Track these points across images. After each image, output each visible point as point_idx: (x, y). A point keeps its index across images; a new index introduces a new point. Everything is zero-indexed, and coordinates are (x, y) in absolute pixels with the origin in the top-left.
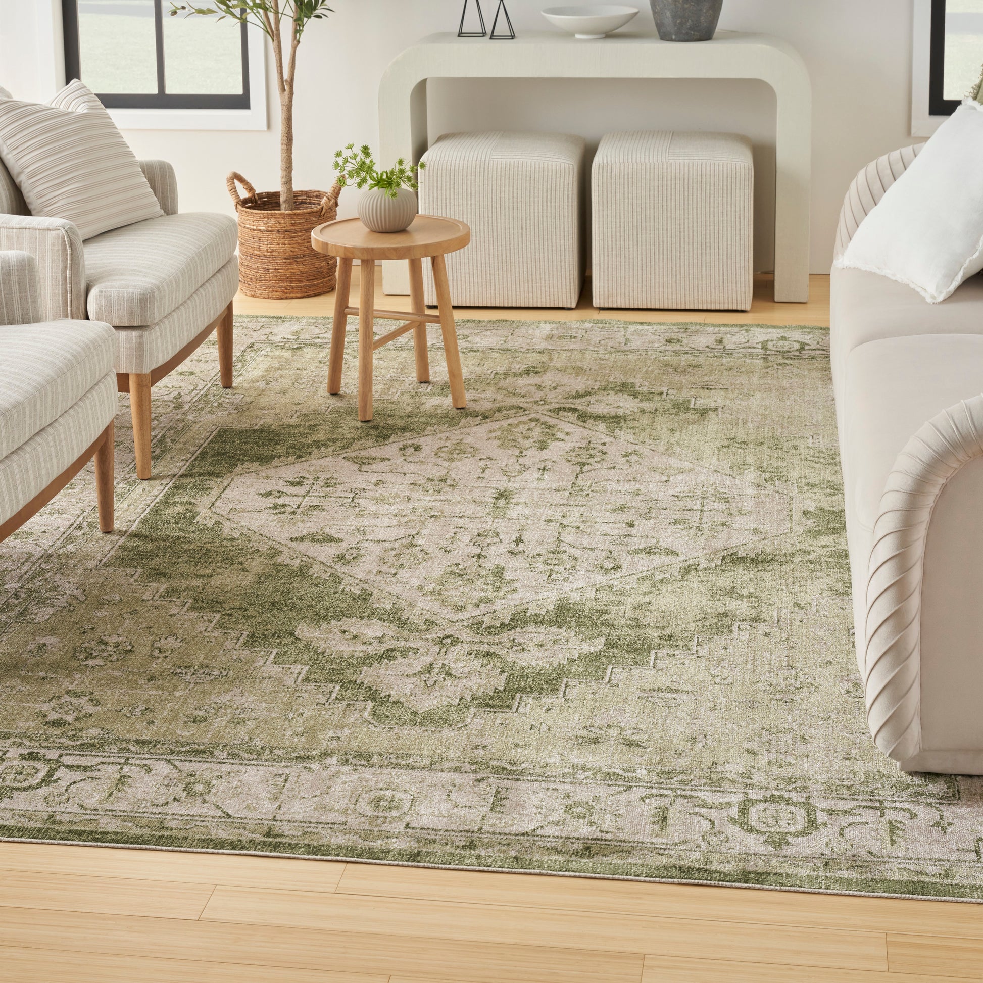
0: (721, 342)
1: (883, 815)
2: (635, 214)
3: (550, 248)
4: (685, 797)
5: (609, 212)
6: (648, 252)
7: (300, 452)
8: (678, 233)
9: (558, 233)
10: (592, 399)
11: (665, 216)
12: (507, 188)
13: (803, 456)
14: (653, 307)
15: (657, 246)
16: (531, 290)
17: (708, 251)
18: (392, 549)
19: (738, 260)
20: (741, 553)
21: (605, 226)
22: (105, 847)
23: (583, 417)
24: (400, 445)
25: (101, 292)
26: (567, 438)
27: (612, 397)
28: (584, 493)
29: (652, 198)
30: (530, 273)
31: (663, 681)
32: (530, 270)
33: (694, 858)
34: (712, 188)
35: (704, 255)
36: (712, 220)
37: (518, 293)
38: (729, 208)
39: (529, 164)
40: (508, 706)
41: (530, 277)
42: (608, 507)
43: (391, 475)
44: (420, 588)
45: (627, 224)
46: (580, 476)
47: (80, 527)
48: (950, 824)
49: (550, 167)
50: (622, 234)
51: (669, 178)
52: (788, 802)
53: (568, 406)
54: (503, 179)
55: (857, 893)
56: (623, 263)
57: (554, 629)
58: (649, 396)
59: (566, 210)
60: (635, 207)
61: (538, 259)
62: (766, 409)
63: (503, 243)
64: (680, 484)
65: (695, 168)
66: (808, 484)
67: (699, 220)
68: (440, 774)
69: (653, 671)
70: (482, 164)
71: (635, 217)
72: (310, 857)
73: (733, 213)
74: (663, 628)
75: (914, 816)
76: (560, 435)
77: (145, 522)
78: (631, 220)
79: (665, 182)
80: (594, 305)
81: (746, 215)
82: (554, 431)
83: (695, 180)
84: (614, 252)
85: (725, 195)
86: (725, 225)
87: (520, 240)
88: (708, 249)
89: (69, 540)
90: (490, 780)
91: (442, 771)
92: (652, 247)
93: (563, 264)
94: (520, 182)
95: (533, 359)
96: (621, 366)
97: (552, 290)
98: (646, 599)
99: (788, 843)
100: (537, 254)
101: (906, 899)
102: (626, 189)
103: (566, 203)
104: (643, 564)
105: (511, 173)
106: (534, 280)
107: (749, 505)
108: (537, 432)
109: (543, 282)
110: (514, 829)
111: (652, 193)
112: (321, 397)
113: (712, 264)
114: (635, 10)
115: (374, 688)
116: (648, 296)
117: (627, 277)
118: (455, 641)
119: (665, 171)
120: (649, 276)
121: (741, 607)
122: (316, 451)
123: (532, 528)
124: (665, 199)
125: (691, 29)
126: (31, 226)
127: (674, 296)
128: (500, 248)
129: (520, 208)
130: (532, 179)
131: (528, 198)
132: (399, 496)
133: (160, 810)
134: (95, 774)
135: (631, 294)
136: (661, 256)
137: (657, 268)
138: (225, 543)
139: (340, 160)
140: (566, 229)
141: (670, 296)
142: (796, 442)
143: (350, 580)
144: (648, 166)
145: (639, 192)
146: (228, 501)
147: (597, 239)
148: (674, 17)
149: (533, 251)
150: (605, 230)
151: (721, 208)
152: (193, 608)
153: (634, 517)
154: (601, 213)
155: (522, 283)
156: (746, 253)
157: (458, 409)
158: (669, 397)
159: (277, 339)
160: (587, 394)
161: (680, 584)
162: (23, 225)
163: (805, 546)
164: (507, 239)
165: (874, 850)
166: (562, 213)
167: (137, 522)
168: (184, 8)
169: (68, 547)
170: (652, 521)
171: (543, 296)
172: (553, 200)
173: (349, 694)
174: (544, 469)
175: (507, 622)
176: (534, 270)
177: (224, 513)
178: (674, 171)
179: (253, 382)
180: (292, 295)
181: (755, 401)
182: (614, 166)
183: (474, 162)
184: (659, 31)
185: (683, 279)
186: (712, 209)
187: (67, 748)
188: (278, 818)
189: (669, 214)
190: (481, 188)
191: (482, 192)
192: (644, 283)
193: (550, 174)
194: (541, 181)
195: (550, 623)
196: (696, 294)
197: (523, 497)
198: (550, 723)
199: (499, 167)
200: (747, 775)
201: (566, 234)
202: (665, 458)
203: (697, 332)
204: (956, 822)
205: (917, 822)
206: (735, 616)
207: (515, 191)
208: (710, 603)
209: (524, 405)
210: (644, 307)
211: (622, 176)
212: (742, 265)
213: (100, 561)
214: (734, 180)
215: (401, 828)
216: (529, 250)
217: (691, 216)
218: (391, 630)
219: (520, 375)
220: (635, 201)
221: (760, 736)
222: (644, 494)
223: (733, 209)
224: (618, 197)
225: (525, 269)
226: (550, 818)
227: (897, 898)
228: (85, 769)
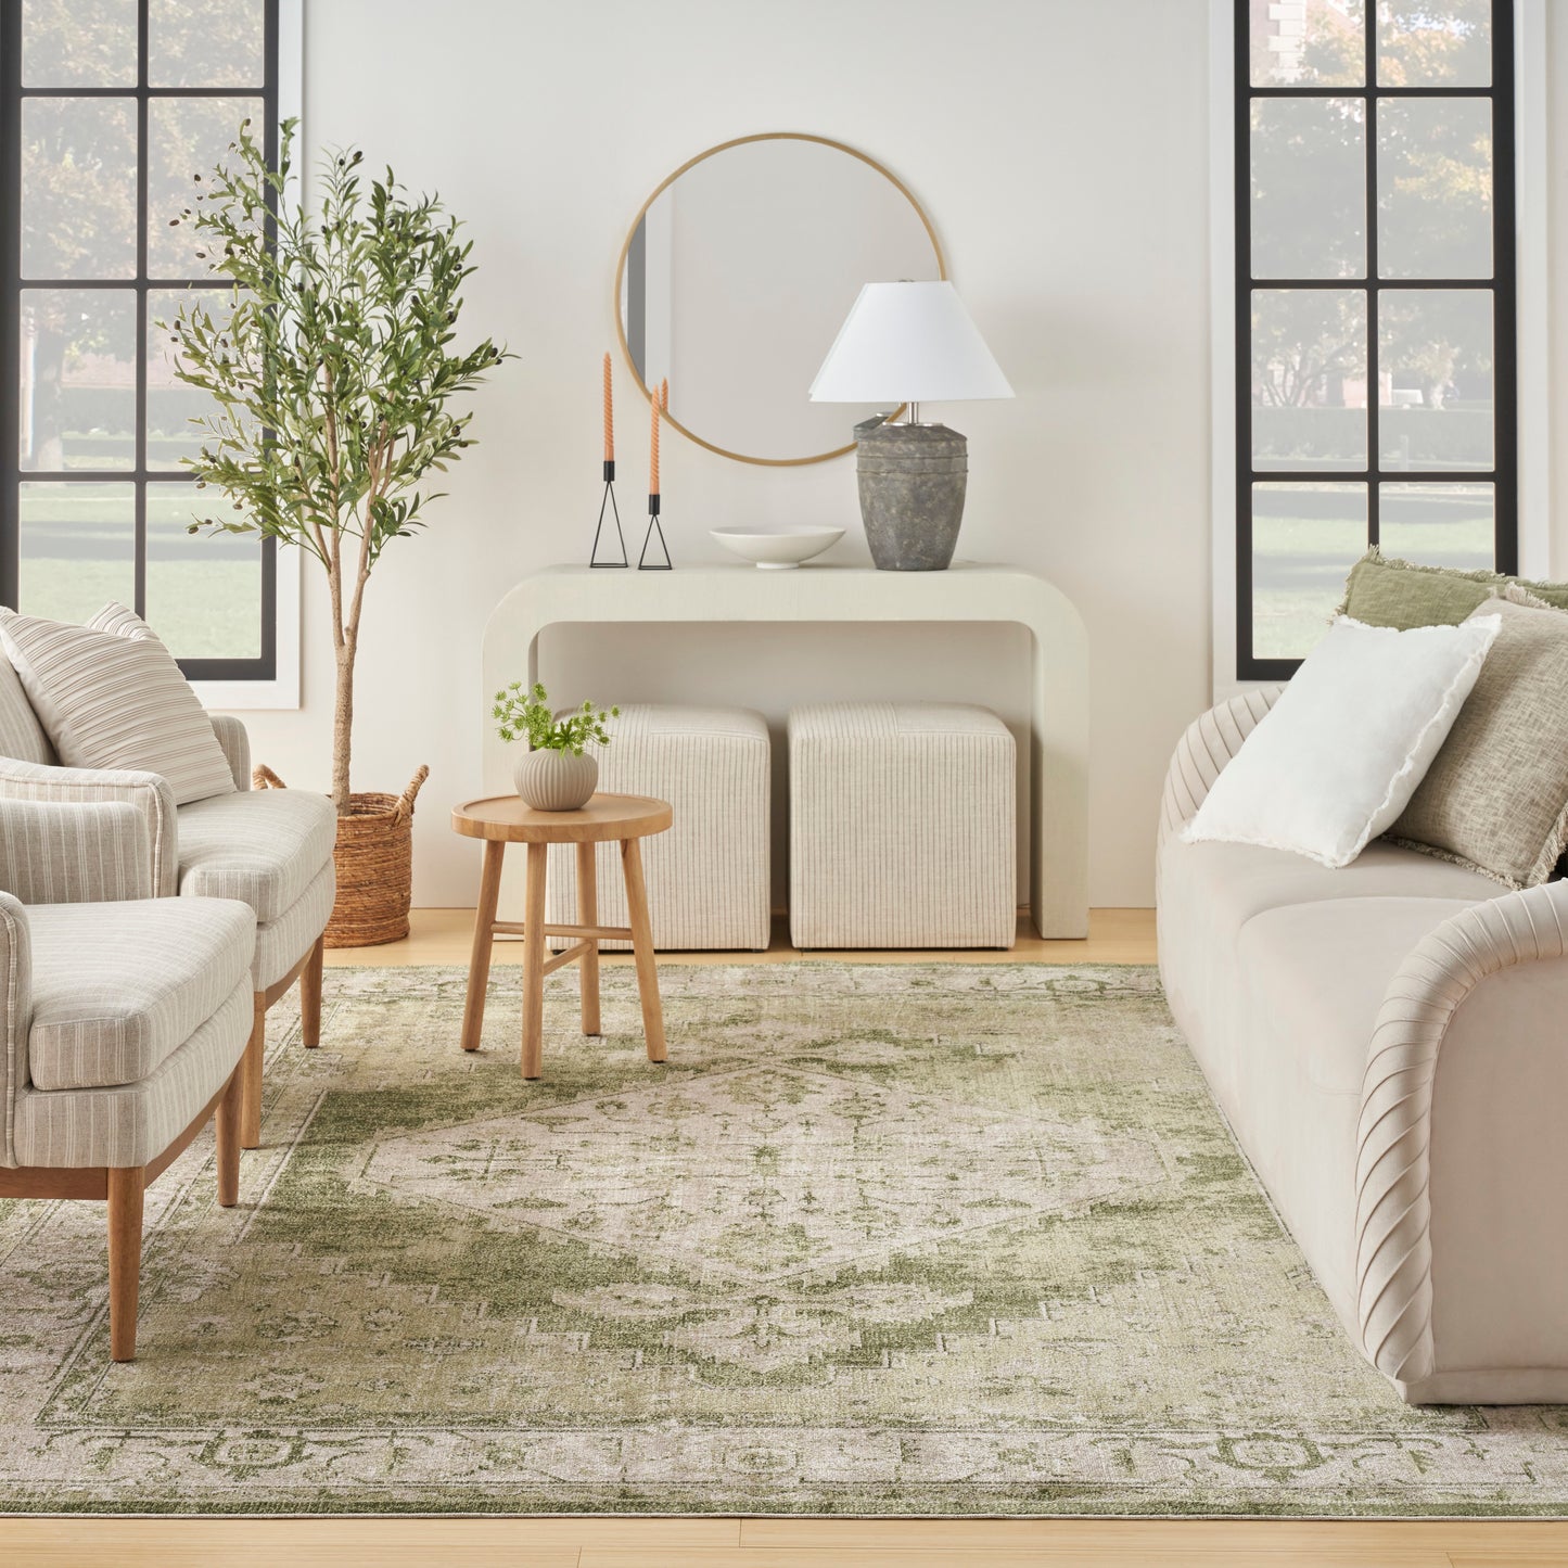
0: (988, 983)
1: (1400, 1447)
2: (853, 810)
3: (733, 863)
4: (1145, 1439)
5: (817, 808)
6: (871, 865)
7: (460, 1114)
8: (913, 838)
9: (744, 841)
10: (839, 1048)
11: (895, 814)
12: (672, 776)
13: (1151, 1101)
14: (878, 946)
15: (883, 857)
16: (704, 923)
17: (955, 863)
18: (641, 1212)
19: (997, 875)
20: (1113, 1202)
21: (811, 828)
22: (413, 1518)
23: (836, 1068)
24: (595, 1102)
25: (204, 874)
26: (821, 1090)
27: (864, 1046)
28: (875, 1147)
29: (876, 787)
30: (704, 899)
31: (1067, 1331)
32: (704, 894)
33: (1183, 1494)
34: (960, 772)
35: (949, 869)
36: (960, 817)
37: (687, 929)
38: (984, 801)
39: (704, 740)
40: (876, 1363)
41: (704, 904)
42: (914, 1160)
43: (598, 1135)
44: (700, 1251)
45: (841, 826)
46: (860, 1129)
47: (186, 1202)
48: (1485, 1451)
49: (734, 745)
50: (835, 839)
51: (901, 759)
52: (1277, 1438)
53: (808, 1056)
54: (667, 762)
55: (1397, 1518)
56: (836, 883)
57: (900, 1285)
58: (914, 1043)
59: (756, 806)
60: (853, 800)
61: (715, 879)
62: (1081, 1053)
63: (667, 857)
64: (999, 1134)
65: (936, 743)
66: (1171, 1130)
67: (942, 818)
68: (820, 1430)
69: (1050, 1322)
70: (638, 742)
71: (853, 815)
72: (691, 1514)
73: (990, 808)
74: (1044, 1279)
75: (1438, 1446)
76: (810, 1087)
77: (277, 1193)
78: (847, 819)
79: (894, 765)
80: (795, 945)
81: (1008, 810)
82: (802, 1083)
83: (936, 762)
84: (824, 865)
85: (978, 782)
86: (978, 825)
87: (690, 851)
88: (955, 859)
89: (176, 1216)
90: (889, 1433)
91: (821, 1427)
92: (877, 858)
93: (751, 885)
94: (691, 767)
95: (735, 1007)
96: (862, 1013)
97: (735, 923)
98: (1007, 1252)
99: (1292, 1476)
100: (715, 871)
101: (1459, 1521)
102: (840, 776)
103: (756, 797)
104: (988, 1217)
105: (679, 754)
106: (710, 909)
107: (1101, 1154)
108: (778, 1084)
109: (722, 912)
110: (942, 1477)
111: (876, 780)
112: (453, 1053)
113: (961, 880)
114: (842, 530)
115: (689, 1351)
116: (872, 929)
117: (842, 902)
118: (773, 1302)
119: (895, 748)
120: (872, 900)
121: (1139, 1256)
122: (478, 1112)
123: (821, 1184)
124: (894, 788)
125: (922, 552)
126: (106, 782)
127: (908, 929)
128: (661, 863)
129: (690, 805)
130: (709, 762)
131: (702, 791)
132: (621, 1157)
133: (467, 1479)
134: (359, 1448)
135: (848, 927)
136: (889, 872)
137: (884, 889)
138: (403, 1212)
139: (503, 705)
140: (756, 834)
141: (902, 929)
142: (1138, 1088)
143: (600, 1245)
144: (871, 743)
145: (858, 779)
146: (384, 1169)
147: (799, 847)
148: (900, 535)
149: (709, 867)
150: (811, 834)
151: (972, 800)
152: (398, 1280)
153: (954, 1170)
154: (805, 810)
155: (692, 914)
156: (1008, 865)
157: (655, 1062)
158: (942, 1044)
159: (355, 992)
160: (827, 1043)
161: (1046, 1236)
162: (95, 780)
163: (1195, 1191)
164: (672, 851)
165: (1400, 1477)
166: (749, 811)
167: (266, 1194)
168: (209, 522)
169: (181, 1223)
170: (980, 1173)
171: (723, 932)
172: (738, 793)
173: (658, 1358)
174: (807, 1123)
175: (834, 1280)
176: (710, 895)
177: (386, 1181)
178: (906, 749)
179: (347, 1040)
180: (351, 942)
181: (1063, 1044)
182: (823, 744)
183: (626, 739)
184: (875, 557)
185: (920, 904)
186: (960, 803)
187: (304, 1424)
188: (627, 1479)
189: (901, 811)
190: (636, 776)
191: (637, 782)
192: (866, 911)
193: (733, 755)
194: (721, 764)
195: (892, 1279)
196: (938, 925)
197: (794, 1153)
198: (939, 1377)
199: (662, 744)
200: (1214, 1415)
201: (756, 841)
202: (967, 1108)
203: (950, 973)
204: (1493, 1449)
205: (1445, 1450)
206: (1132, 1264)
207: (684, 780)
208: (1094, 1253)
209: (748, 1057)
210: (866, 946)
211: (834, 758)
212: (1003, 882)
213: (237, 1236)
214: (990, 761)
215: (796, 1482)
216: (703, 866)
217: (931, 813)
218: (682, 1294)
219: (725, 1024)
220: (853, 792)
221: (1215, 1378)
222: (956, 1145)
223: (990, 802)
224: (829, 788)
225: (698, 894)
226: (983, 1466)
227: (1448, 1521)
228: (342, 1444)
